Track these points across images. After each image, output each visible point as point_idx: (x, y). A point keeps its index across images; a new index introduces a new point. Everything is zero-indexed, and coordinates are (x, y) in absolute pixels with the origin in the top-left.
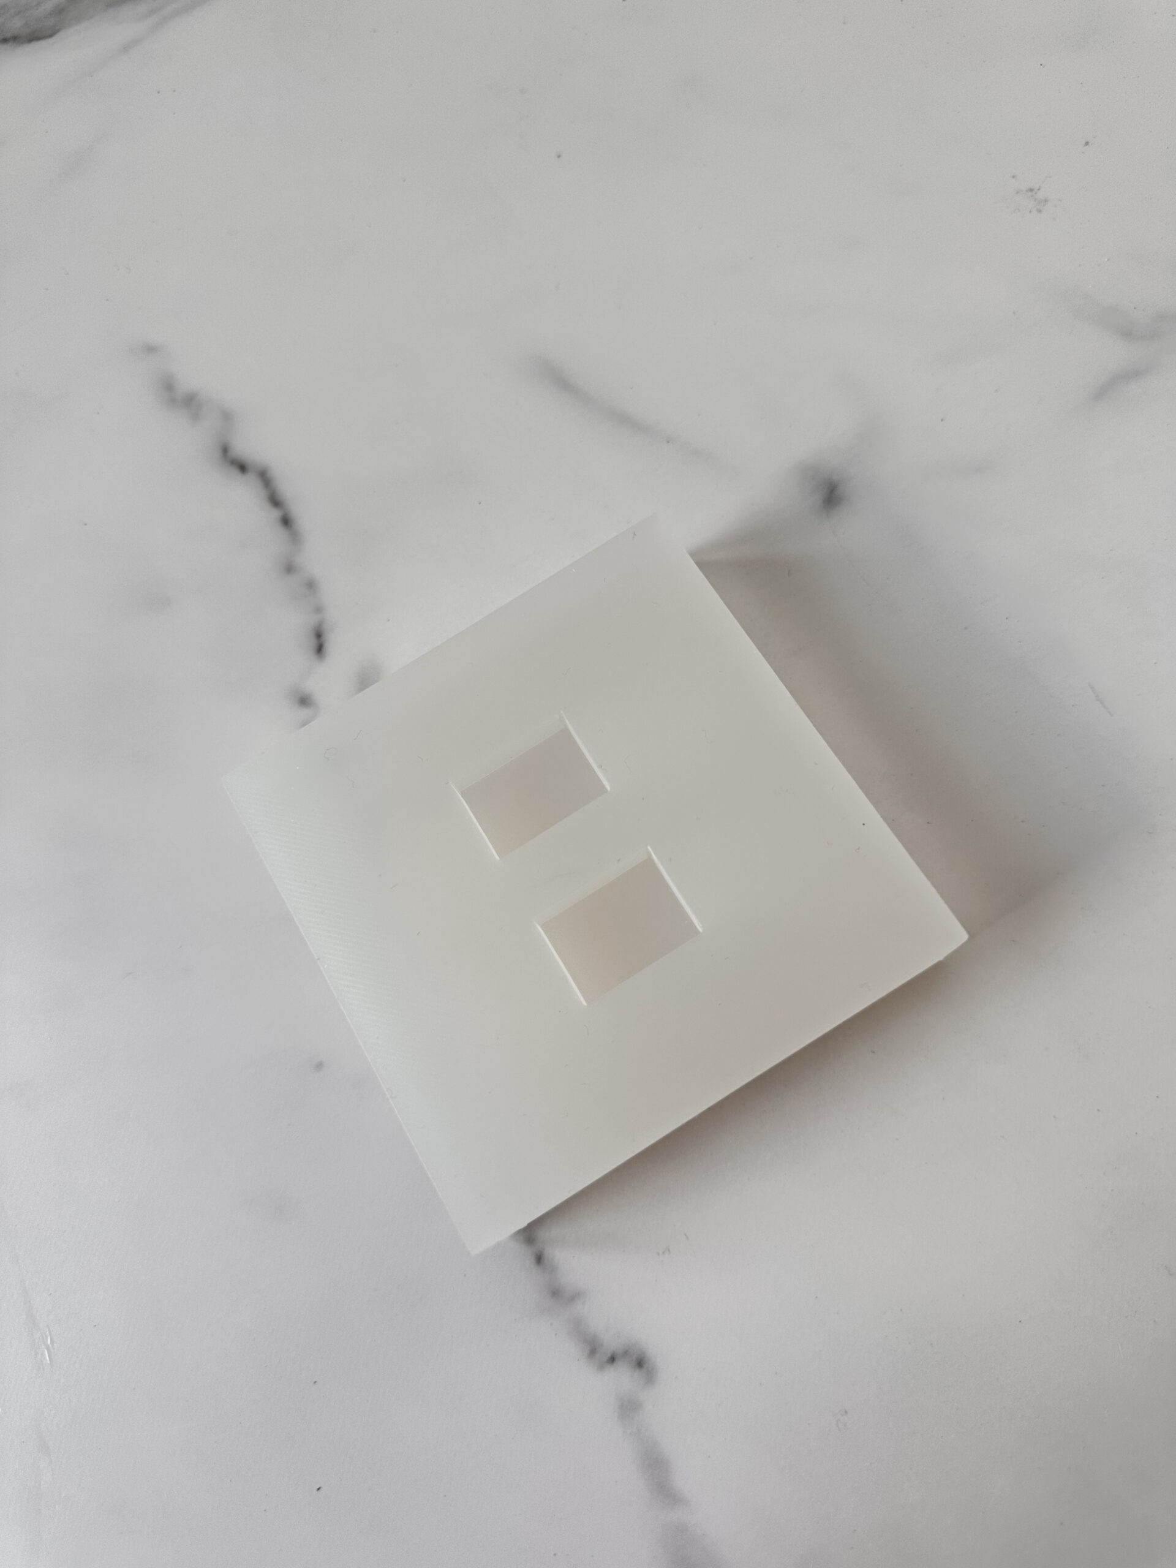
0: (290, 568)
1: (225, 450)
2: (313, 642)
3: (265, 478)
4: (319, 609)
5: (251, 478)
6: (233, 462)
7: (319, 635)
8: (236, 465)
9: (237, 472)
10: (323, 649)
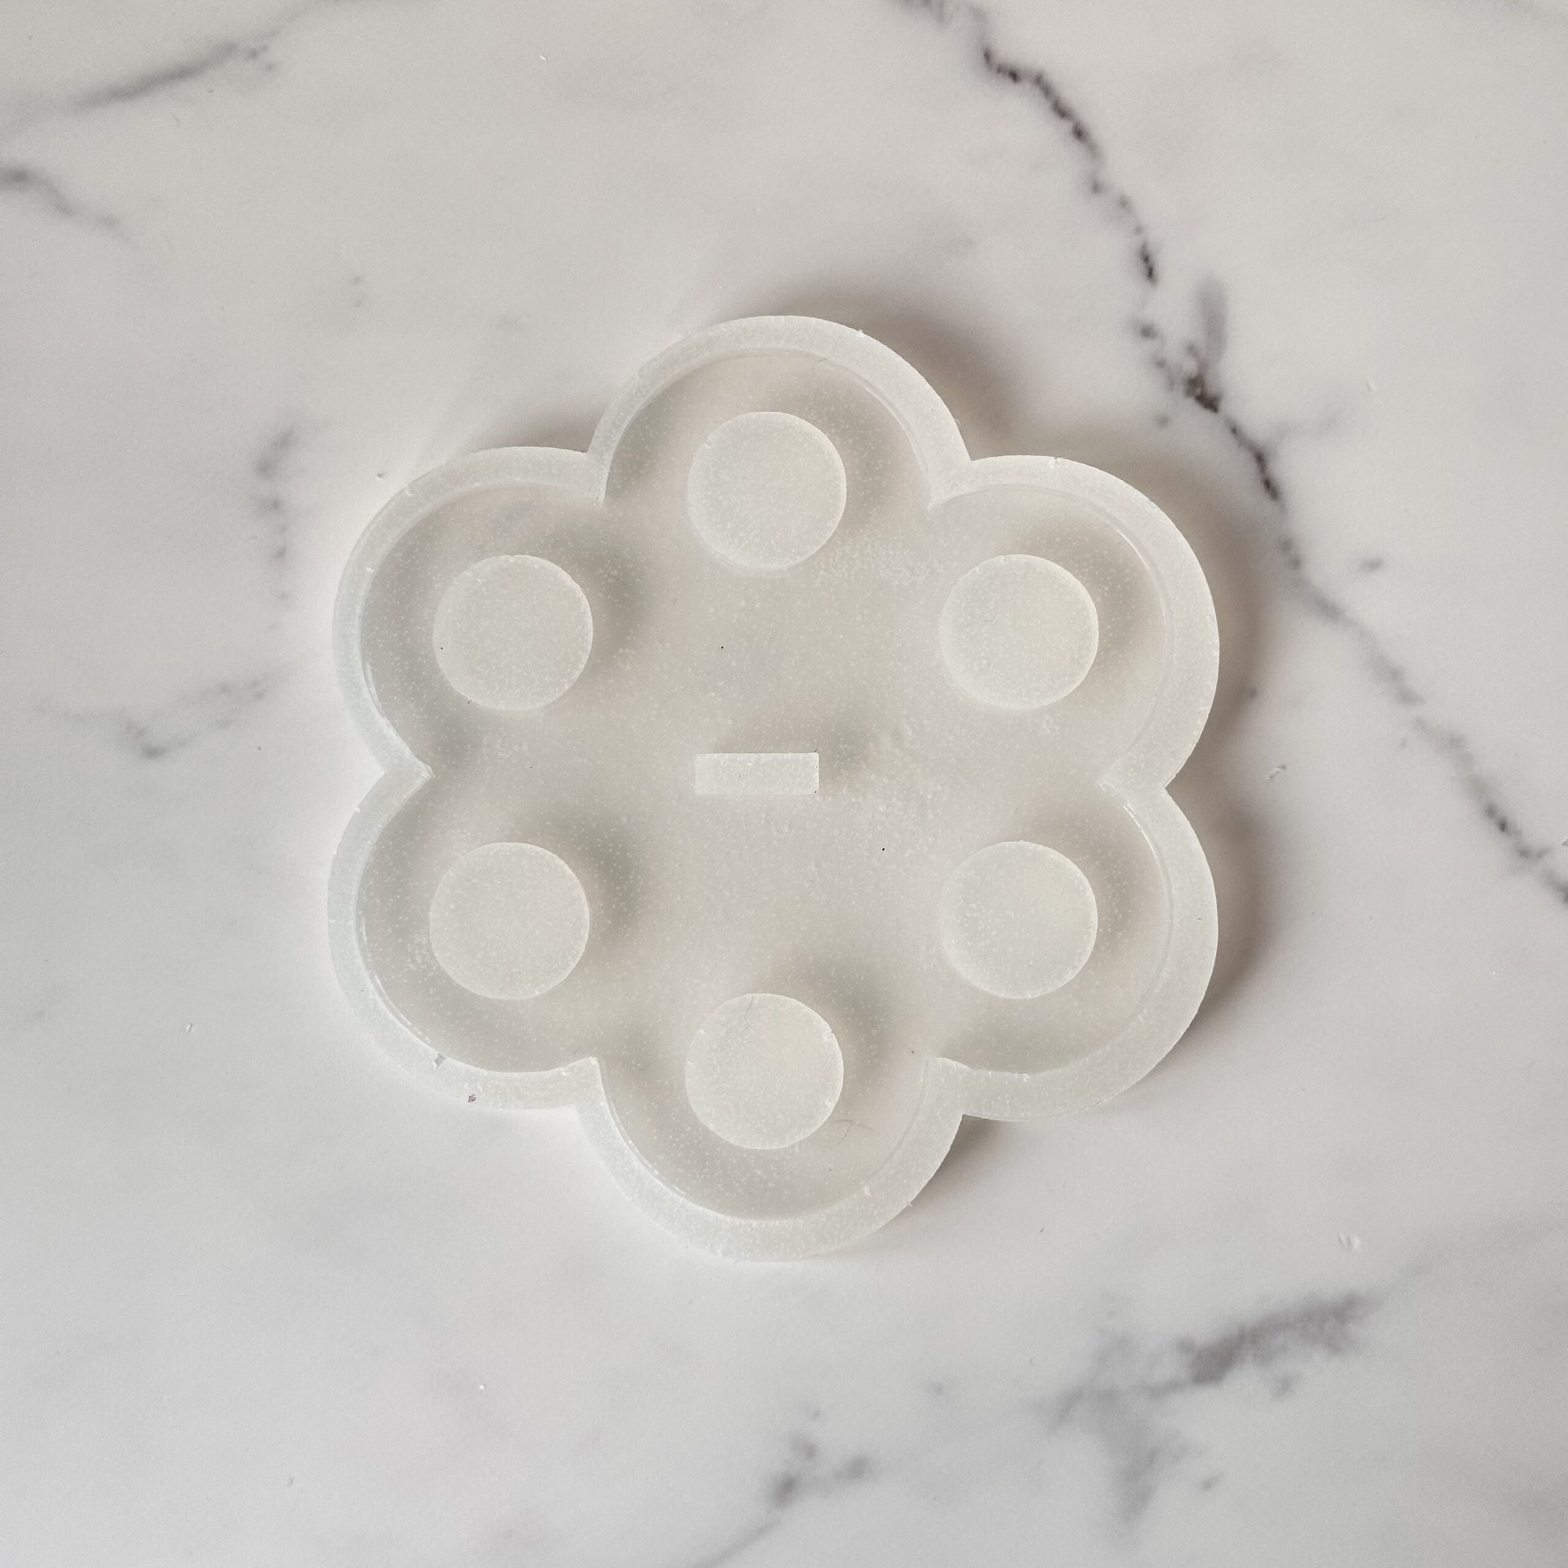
0: (1096, 188)
1: (987, 56)
2: (1142, 266)
3: (1042, 84)
4: (1139, 230)
5: (1026, 86)
6: (1000, 70)
7: (1146, 259)
8: (1004, 73)
9: (1008, 81)
10: (1154, 273)
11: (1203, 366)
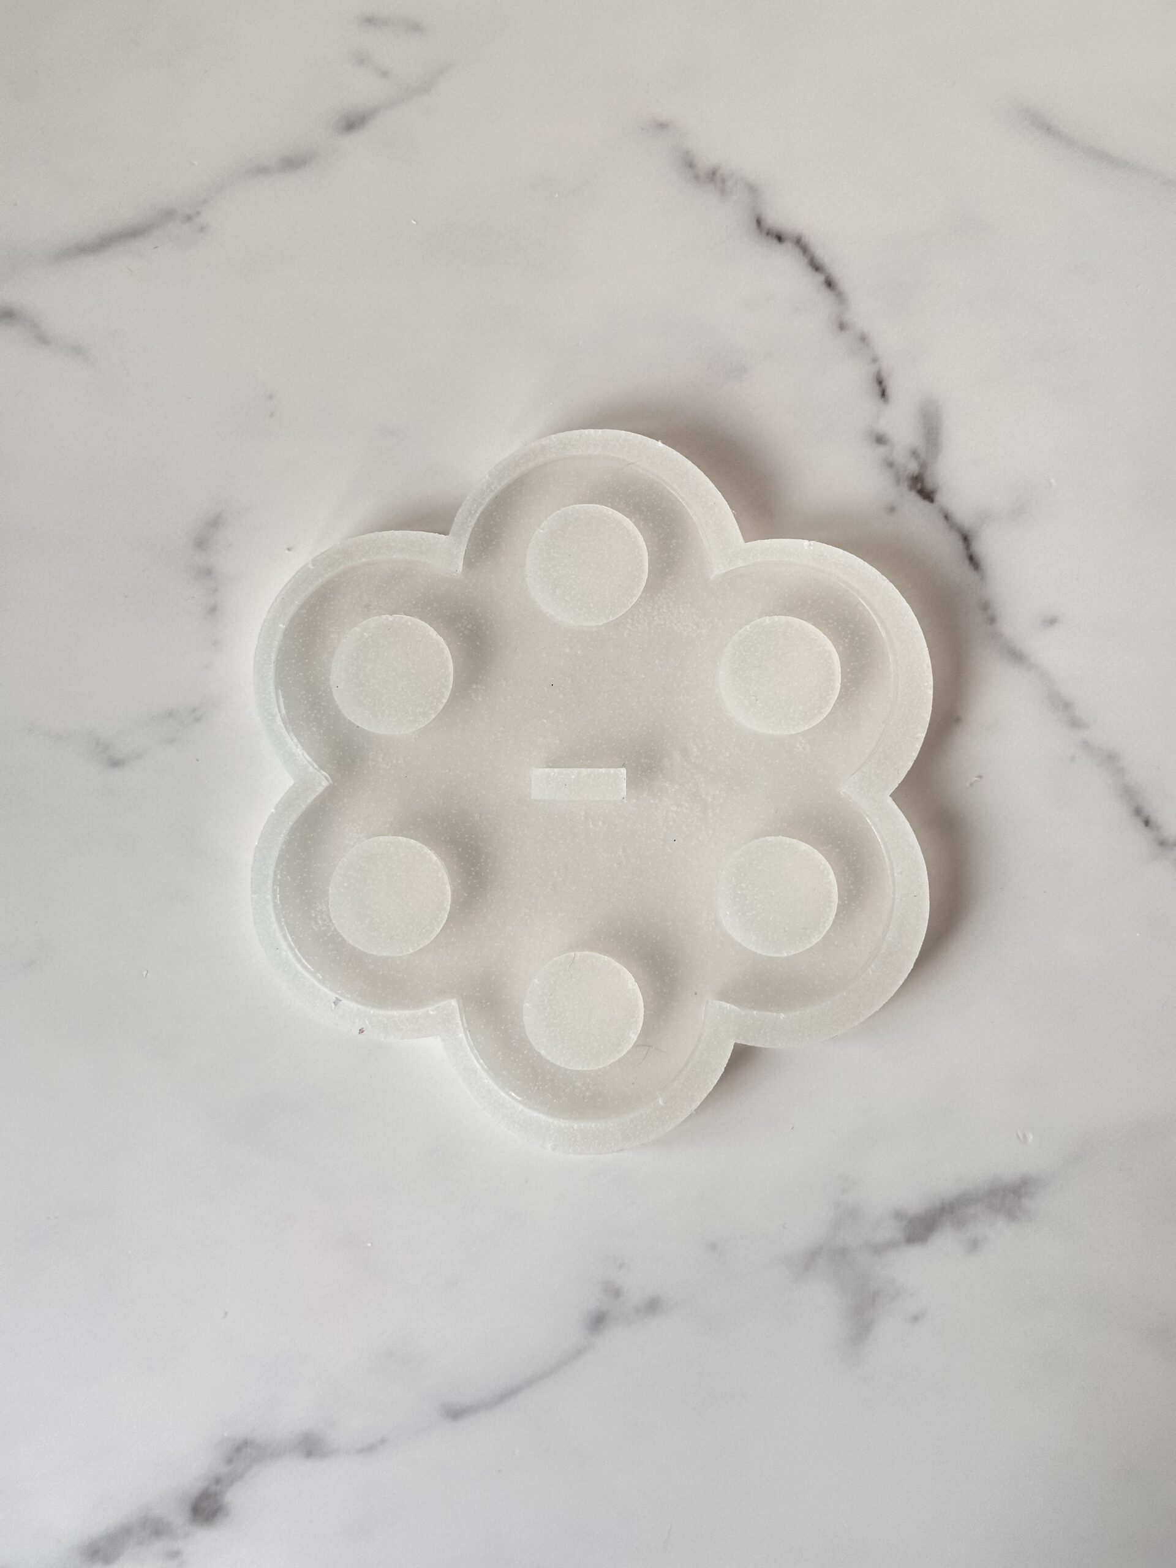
0: (842, 327)
1: (759, 222)
2: (876, 389)
3: (801, 245)
4: (875, 360)
5: (788, 246)
6: (769, 233)
7: (880, 382)
8: (772, 236)
9: (775, 242)
10: (886, 394)
11: (923, 466)
